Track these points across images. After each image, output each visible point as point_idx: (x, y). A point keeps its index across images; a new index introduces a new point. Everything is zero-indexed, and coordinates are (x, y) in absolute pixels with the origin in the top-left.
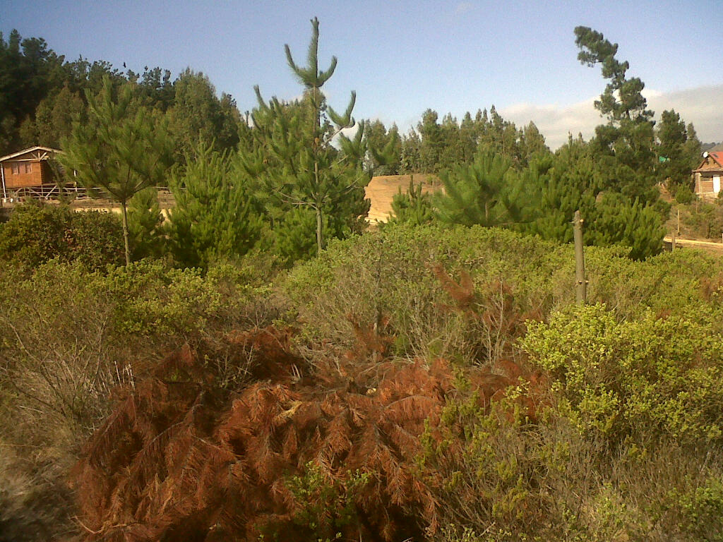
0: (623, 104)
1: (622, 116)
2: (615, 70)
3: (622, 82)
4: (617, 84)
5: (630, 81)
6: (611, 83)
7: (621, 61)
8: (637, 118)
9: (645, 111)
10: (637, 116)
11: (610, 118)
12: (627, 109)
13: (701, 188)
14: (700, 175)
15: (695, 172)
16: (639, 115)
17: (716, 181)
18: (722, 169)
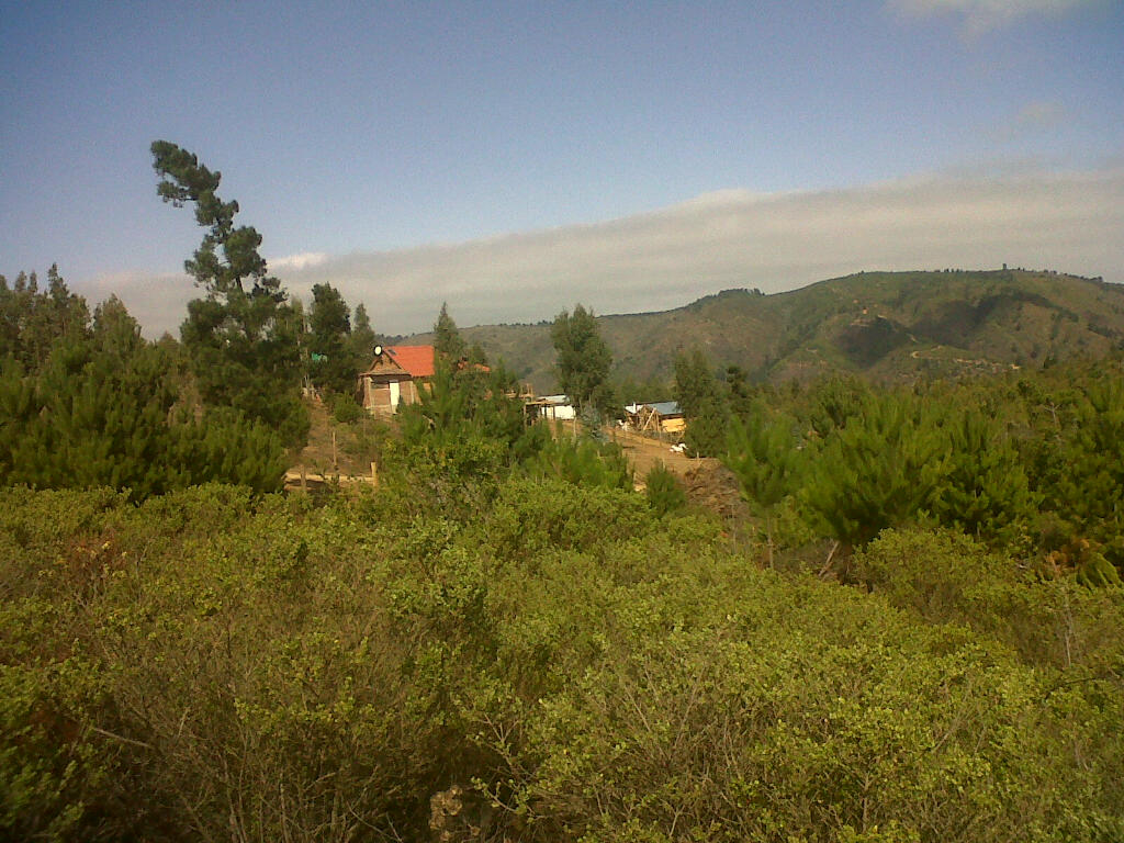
0: (231, 267)
1: (230, 285)
2: (216, 214)
3: (228, 232)
4: (221, 235)
5: (239, 232)
6: (211, 234)
7: (226, 200)
8: (254, 290)
9: (264, 279)
10: (253, 286)
11: (210, 287)
12: (237, 275)
13: (372, 399)
14: (370, 379)
15: (363, 376)
16: (256, 285)
17: (394, 388)
18: (402, 371)
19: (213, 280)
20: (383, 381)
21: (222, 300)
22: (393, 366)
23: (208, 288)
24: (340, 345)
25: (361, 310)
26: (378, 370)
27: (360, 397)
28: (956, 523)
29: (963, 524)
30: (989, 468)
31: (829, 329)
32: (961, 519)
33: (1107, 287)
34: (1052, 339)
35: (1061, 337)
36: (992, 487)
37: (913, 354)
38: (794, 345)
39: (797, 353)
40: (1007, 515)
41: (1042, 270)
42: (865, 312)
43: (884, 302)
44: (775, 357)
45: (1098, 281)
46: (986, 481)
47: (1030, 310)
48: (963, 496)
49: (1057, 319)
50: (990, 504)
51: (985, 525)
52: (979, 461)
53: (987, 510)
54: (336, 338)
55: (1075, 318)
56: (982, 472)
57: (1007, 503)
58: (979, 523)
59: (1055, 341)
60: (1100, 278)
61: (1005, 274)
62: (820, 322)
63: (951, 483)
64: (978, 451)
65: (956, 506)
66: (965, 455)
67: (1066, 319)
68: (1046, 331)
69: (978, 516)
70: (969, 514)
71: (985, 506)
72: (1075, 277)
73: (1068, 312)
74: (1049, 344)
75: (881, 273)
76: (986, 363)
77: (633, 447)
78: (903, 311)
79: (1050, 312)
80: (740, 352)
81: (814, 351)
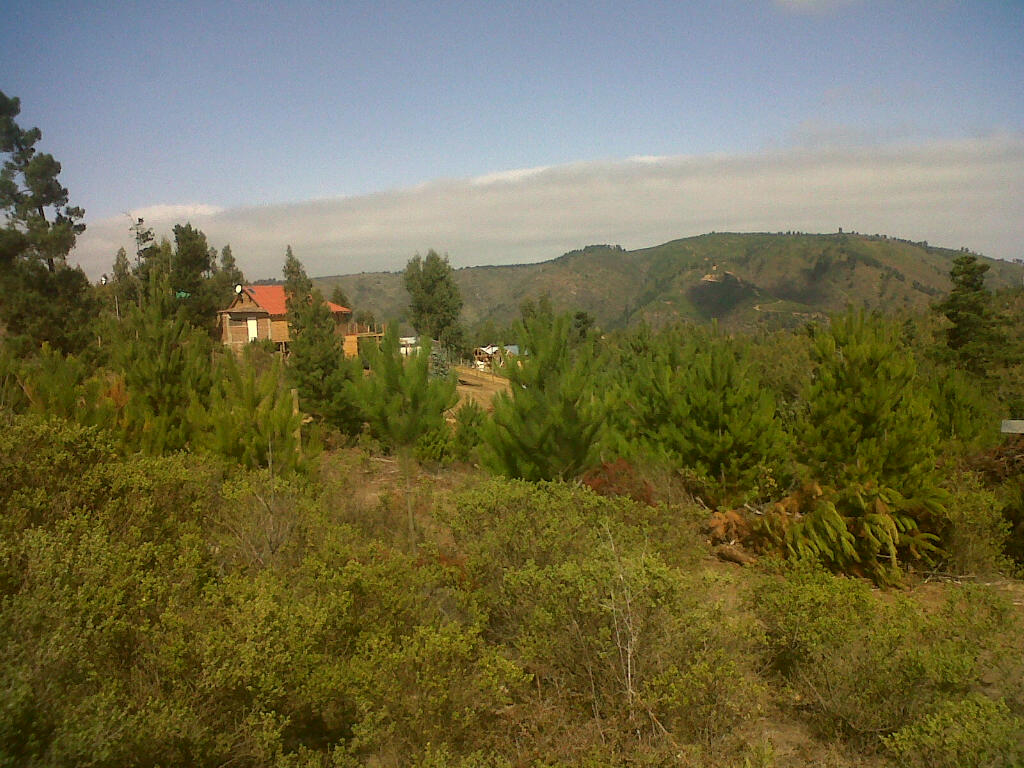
0: (33, 196)
1: (31, 214)
2: (17, 141)
3: (29, 160)
4: (21, 163)
5: (40, 159)
6: (11, 161)
7: (26, 127)
8: (57, 219)
9: (68, 208)
10: (56, 215)
11: (10, 215)
12: (39, 203)
13: (230, 335)
14: (228, 316)
15: (221, 314)
16: (60, 215)
17: (252, 325)
18: (260, 310)
19: (13, 209)
20: (240, 318)
21: (22, 228)
22: (253, 304)
23: (7, 216)
24: (199, 283)
25: (227, 251)
26: (238, 308)
27: (217, 334)
28: (699, 463)
29: (708, 464)
30: (735, 406)
31: (682, 283)
32: (705, 460)
33: (930, 250)
34: (881, 296)
35: (889, 293)
36: (736, 426)
37: (757, 308)
38: (650, 297)
39: (653, 303)
40: (753, 455)
41: (873, 234)
42: (714, 268)
43: (732, 260)
44: (634, 307)
45: (923, 245)
46: (731, 421)
47: (862, 270)
48: (706, 435)
49: (886, 279)
50: (735, 444)
51: (728, 465)
52: (724, 398)
53: (731, 450)
54: (196, 276)
55: (901, 278)
56: (727, 410)
57: (754, 444)
58: (722, 464)
59: (884, 298)
60: (925, 243)
61: (841, 238)
62: (674, 277)
63: (694, 421)
64: (724, 388)
65: (698, 445)
66: (710, 393)
67: (894, 278)
68: (876, 289)
69: (722, 457)
70: (712, 455)
71: (729, 446)
72: (904, 241)
73: (896, 272)
74: (877, 299)
75: (730, 233)
76: (821, 316)
77: (481, 385)
78: (748, 268)
79: (879, 272)
80: (602, 301)
81: (668, 303)
